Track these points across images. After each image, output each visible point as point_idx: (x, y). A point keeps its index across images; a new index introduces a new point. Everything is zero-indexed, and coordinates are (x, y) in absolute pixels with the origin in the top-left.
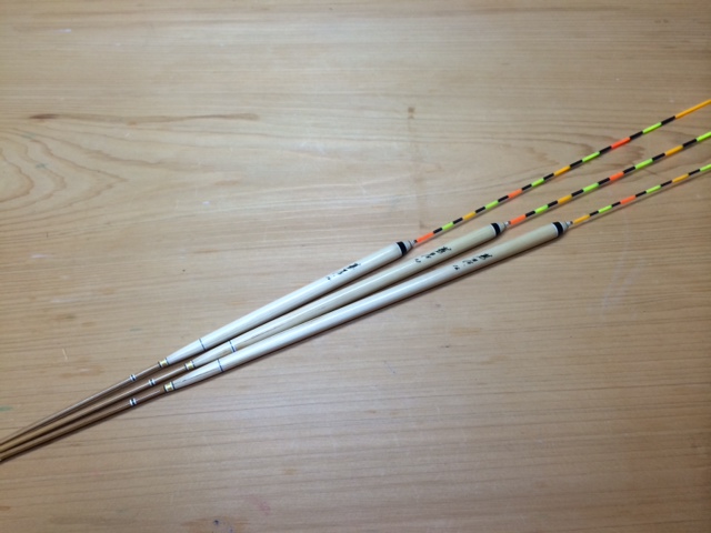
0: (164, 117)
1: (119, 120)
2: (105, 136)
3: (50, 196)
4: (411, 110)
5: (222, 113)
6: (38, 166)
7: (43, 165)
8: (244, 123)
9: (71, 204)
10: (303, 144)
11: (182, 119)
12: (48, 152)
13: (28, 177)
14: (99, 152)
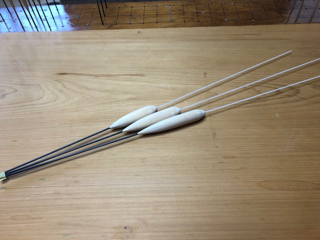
0: (109, 75)
1: (92, 75)
2: (86, 81)
3: (64, 102)
4: (205, 74)
5: (131, 74)
7: (62, 91)
8: (139, 77)
9: (72, 105)
10: (162, 85)
11: (115, 75)
12: (65, 87)
13: (56, 95)
14: (84, 87)
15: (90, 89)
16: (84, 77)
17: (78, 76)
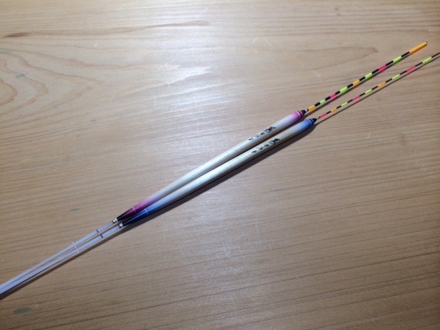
0: (125, 28)
1: (87, 33)
2: (76, 46)
3: (33, 101)
4: (337, 9)
6: (18, 77)
7: (23, 75)
8: (196, 27)
9: (55, 107)
10: (254, 41)
11: (141, 29)
12: (26, 64)
13: (10, 86)
14: (73, 61)
16: (70, 37)
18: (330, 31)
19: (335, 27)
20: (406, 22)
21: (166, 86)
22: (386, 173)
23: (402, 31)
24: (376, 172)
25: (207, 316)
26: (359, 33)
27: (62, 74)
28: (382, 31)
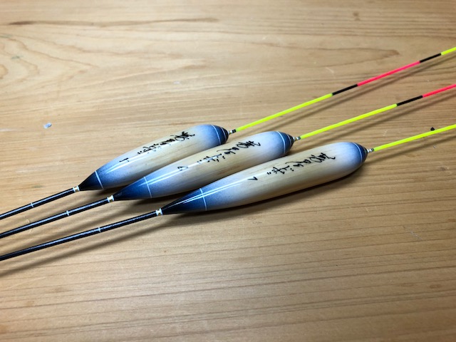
0: (132, 22)
1: (92, 24)
2: (78, 35)
3: (22, 80)
4: (356, 14)
5: (186, 18)
6: (13, 58)
7: (18, 57)
8: (205, 24)
9: (43, 87)
10: (264, 38)
11: (148, 22)
12: (25, 48)
13: (3, 66)
14: (73, 47)
15: (89, 52)
16: (74, 27)
17: (59, 26)
18: (348, 33)
19: (352, 30)
20: (432, 29)
21: (164, 73)
22: (404, 173)
23: (427, 36)
24: (392, 171)
25: (166, 317)
26: (378, 36)
27: (58, 58)
28: (405, 36)
